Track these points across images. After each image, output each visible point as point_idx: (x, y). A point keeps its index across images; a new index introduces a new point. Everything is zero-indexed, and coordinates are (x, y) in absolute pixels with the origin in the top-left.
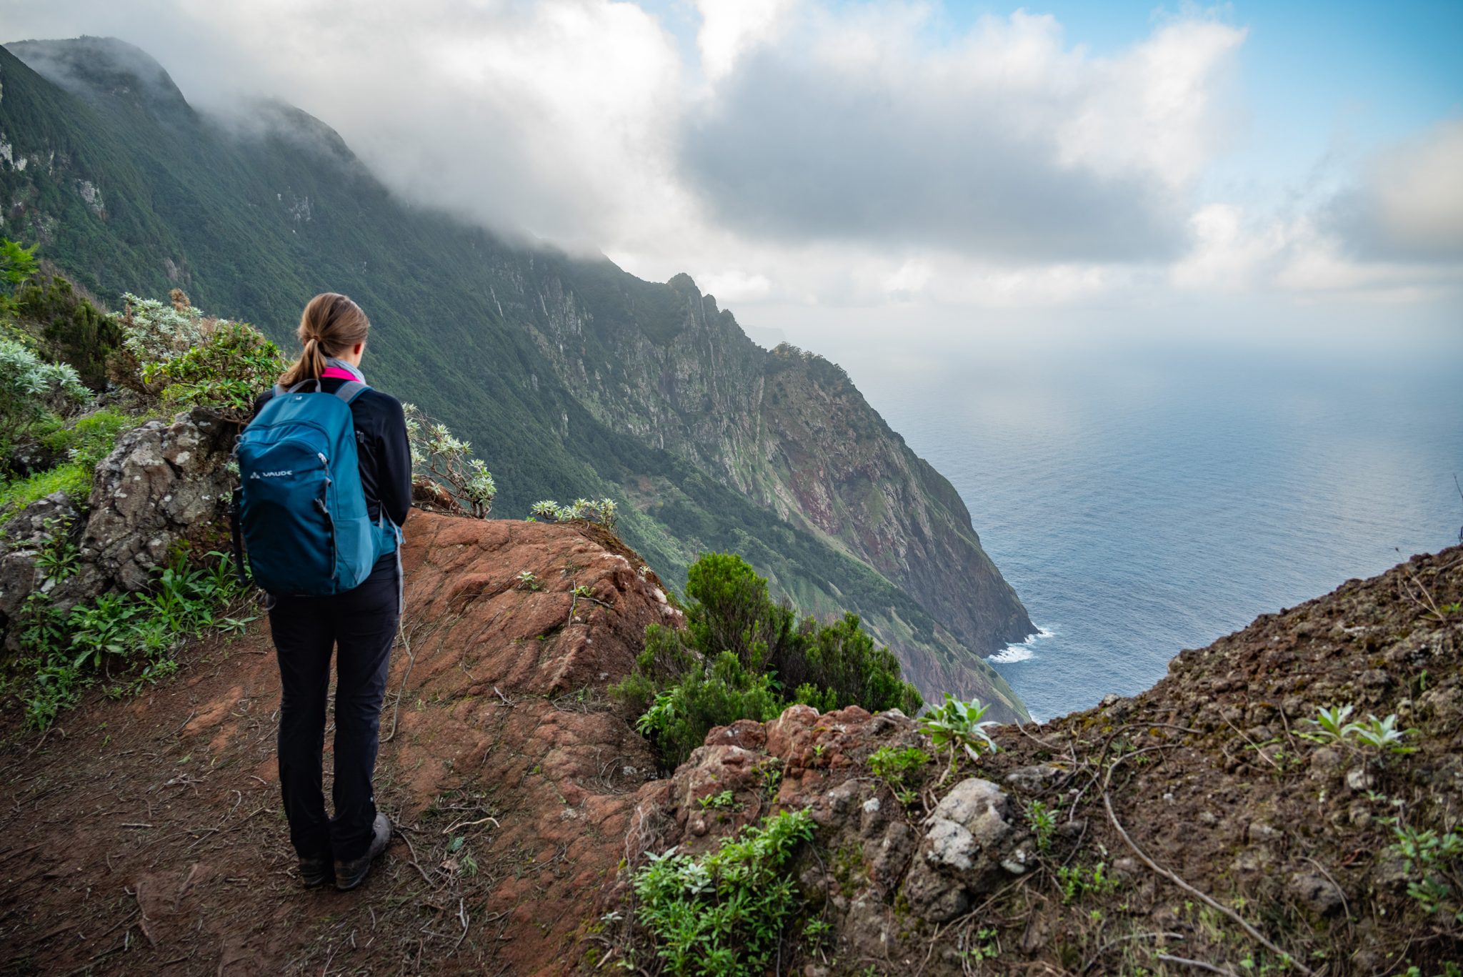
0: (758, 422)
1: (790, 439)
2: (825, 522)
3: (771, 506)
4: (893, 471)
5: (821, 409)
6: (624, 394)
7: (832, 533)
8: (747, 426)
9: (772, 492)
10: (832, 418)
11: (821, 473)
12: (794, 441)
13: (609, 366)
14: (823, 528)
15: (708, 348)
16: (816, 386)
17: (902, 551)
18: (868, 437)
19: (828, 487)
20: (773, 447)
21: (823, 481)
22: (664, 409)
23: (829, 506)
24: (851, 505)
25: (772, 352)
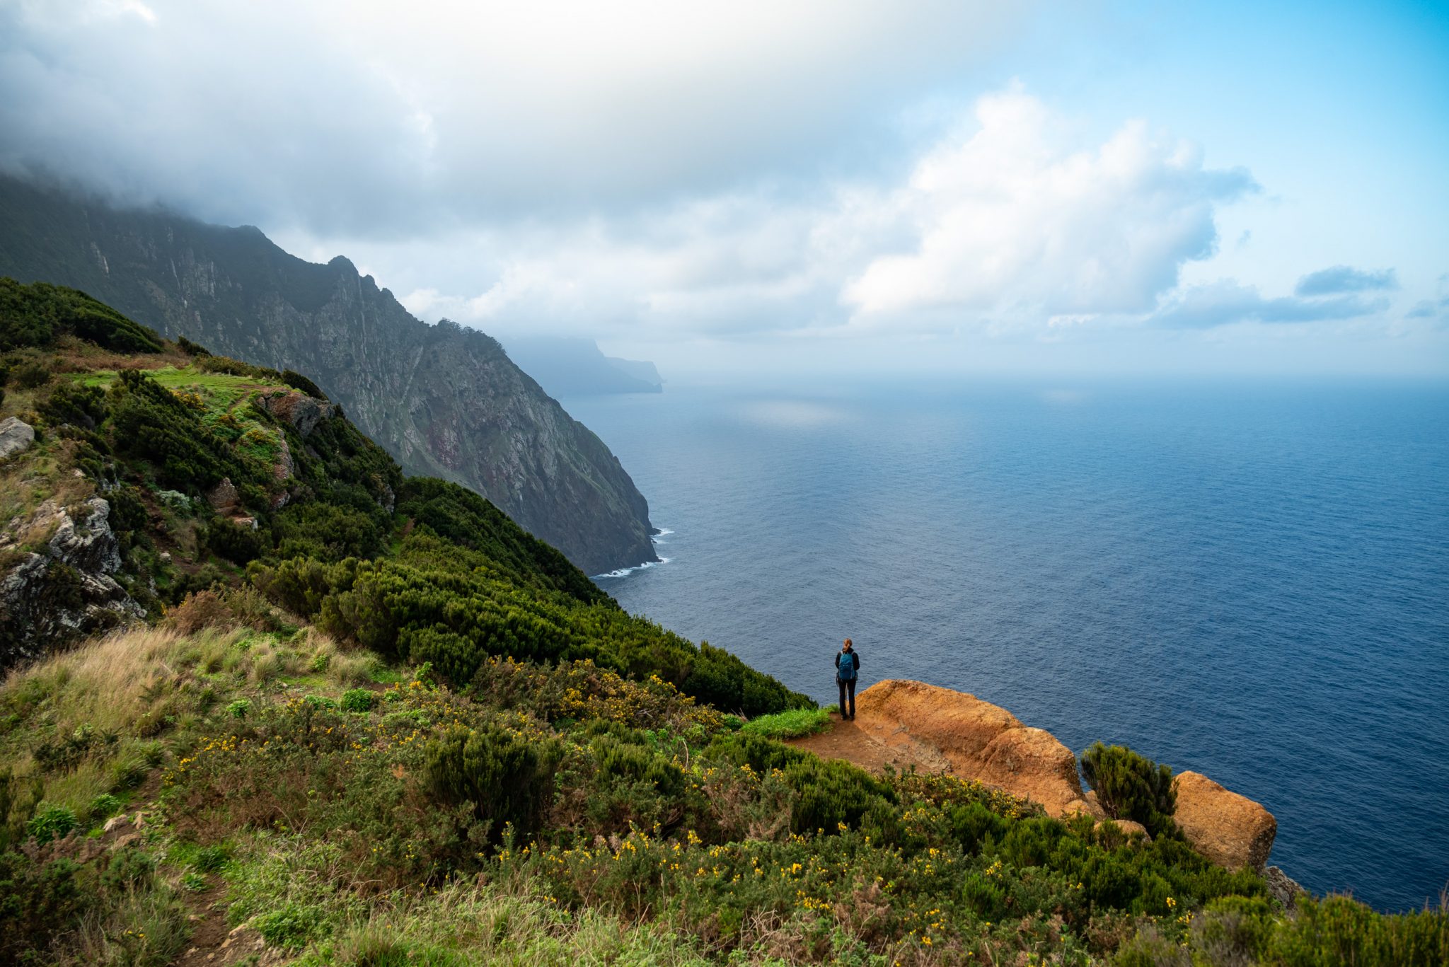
0: (410, 382)
1: (435, 395)
2: (448, 459)
3: (397, 446)
4: (525, 424)
5: (469, 373)
6: (249, 344)
7: (454, 468)
8: (397, 384)
9: (401, 435)
10: (479, 380)
11: (454, 422)
12: (439, 398)
13: (240, 323)
14: (446, 465)
15: (360, 319)
16: (470, 355)
17: (518, 485)
18: (505, 395)
19: (459, 433)
20: (418, 402)
21: (457, 429)
22: (297, 361)
23: (456, 448)
24: (481, 449)
25: (434, 326)
